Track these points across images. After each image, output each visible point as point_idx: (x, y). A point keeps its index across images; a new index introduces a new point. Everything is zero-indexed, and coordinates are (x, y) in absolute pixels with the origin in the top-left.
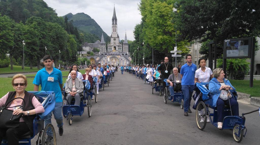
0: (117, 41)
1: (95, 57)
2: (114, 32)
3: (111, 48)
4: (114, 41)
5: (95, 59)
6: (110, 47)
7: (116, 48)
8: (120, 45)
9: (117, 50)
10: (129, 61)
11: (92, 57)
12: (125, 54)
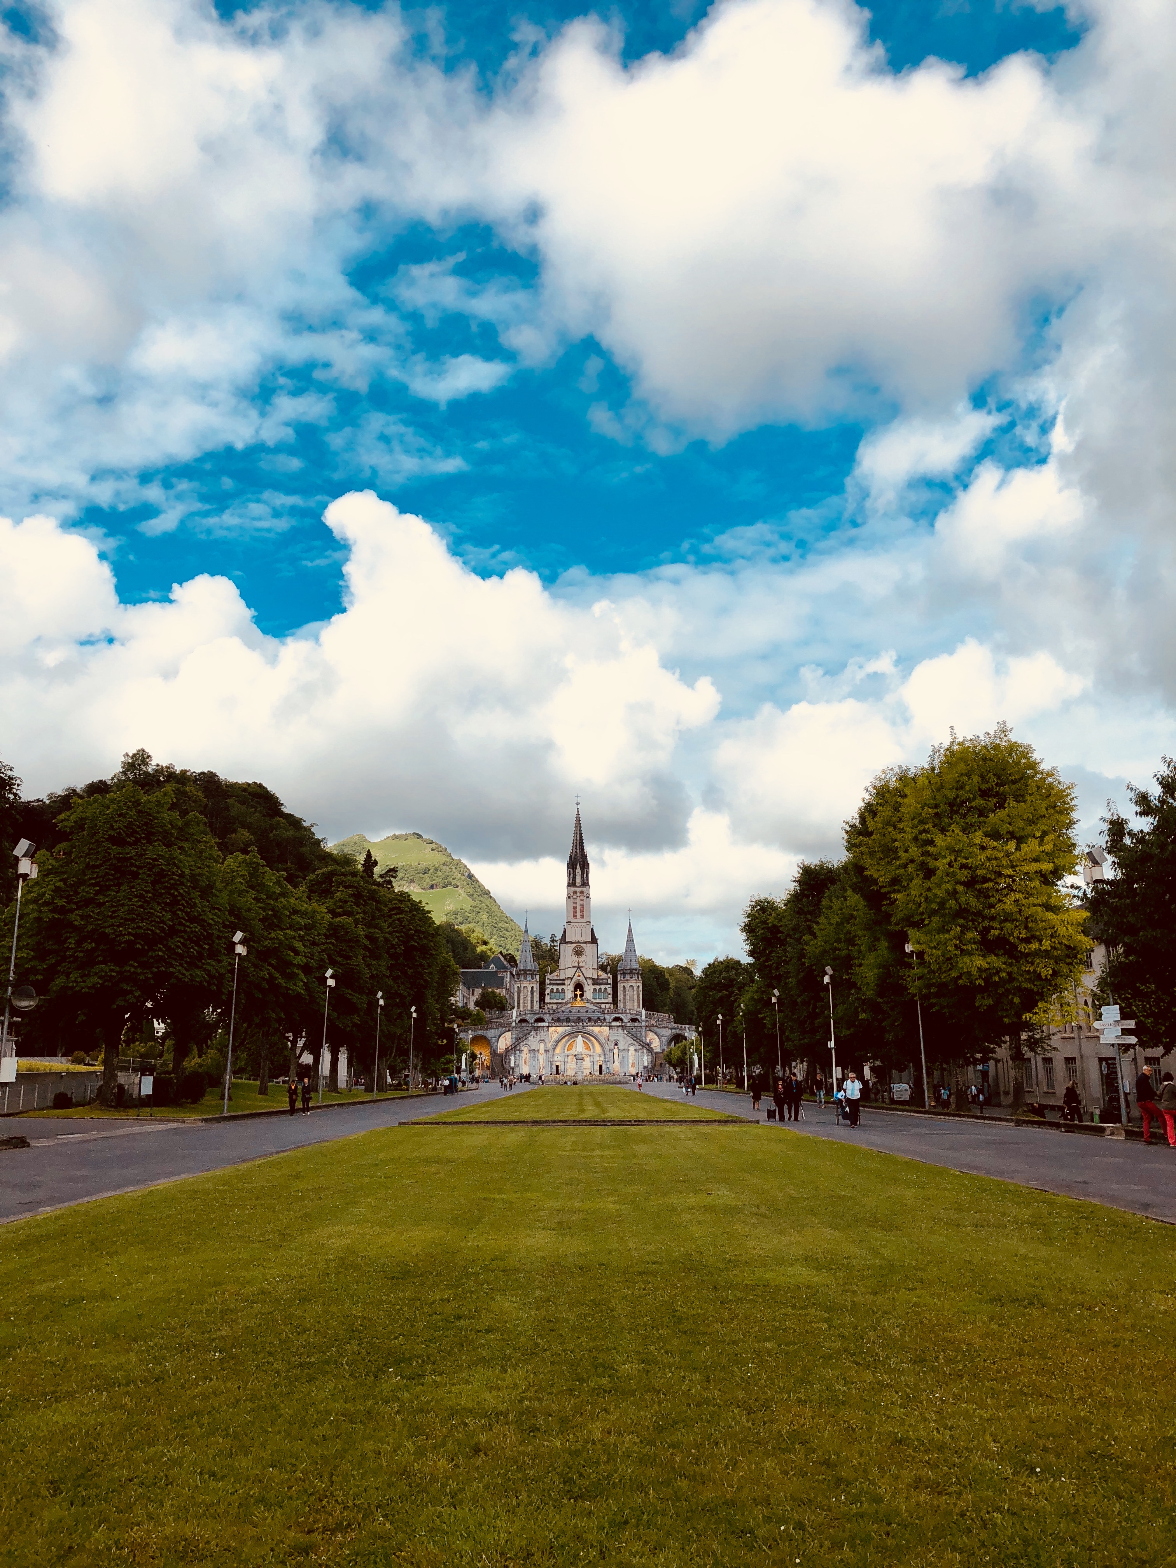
0: (589, 961)
1: (493, 1031)
2: (575, 916)
3: (563, 989)
4: (575, 958)
5: (494, 1040)
6: (555, 987)
7: (586, 988)
8: (603, 975)
9: (588, 1001)
10: (650, 1050)
11: (480, 1033)
12: (626, 1018)
